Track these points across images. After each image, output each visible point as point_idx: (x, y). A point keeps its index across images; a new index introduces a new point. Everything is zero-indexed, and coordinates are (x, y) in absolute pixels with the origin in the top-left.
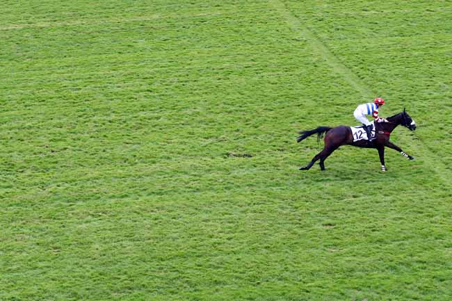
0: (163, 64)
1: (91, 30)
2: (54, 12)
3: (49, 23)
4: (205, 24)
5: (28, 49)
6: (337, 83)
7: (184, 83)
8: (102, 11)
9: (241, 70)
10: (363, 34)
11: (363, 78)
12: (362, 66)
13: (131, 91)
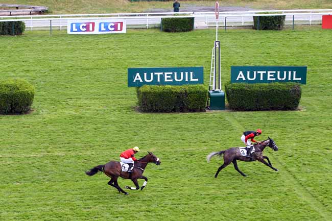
0: (159, 189)
1: (100, 159)
2: (68, 143)
3: (65, 153)
4: (194, 157)
5: (47, 173)
6: (305, 209)
7: (177, 206)
8: (109, 144)
9: (224, 197)
10: (326, 168)
11: (327, 206)
12: (326, 195)
13: (133, 211)
